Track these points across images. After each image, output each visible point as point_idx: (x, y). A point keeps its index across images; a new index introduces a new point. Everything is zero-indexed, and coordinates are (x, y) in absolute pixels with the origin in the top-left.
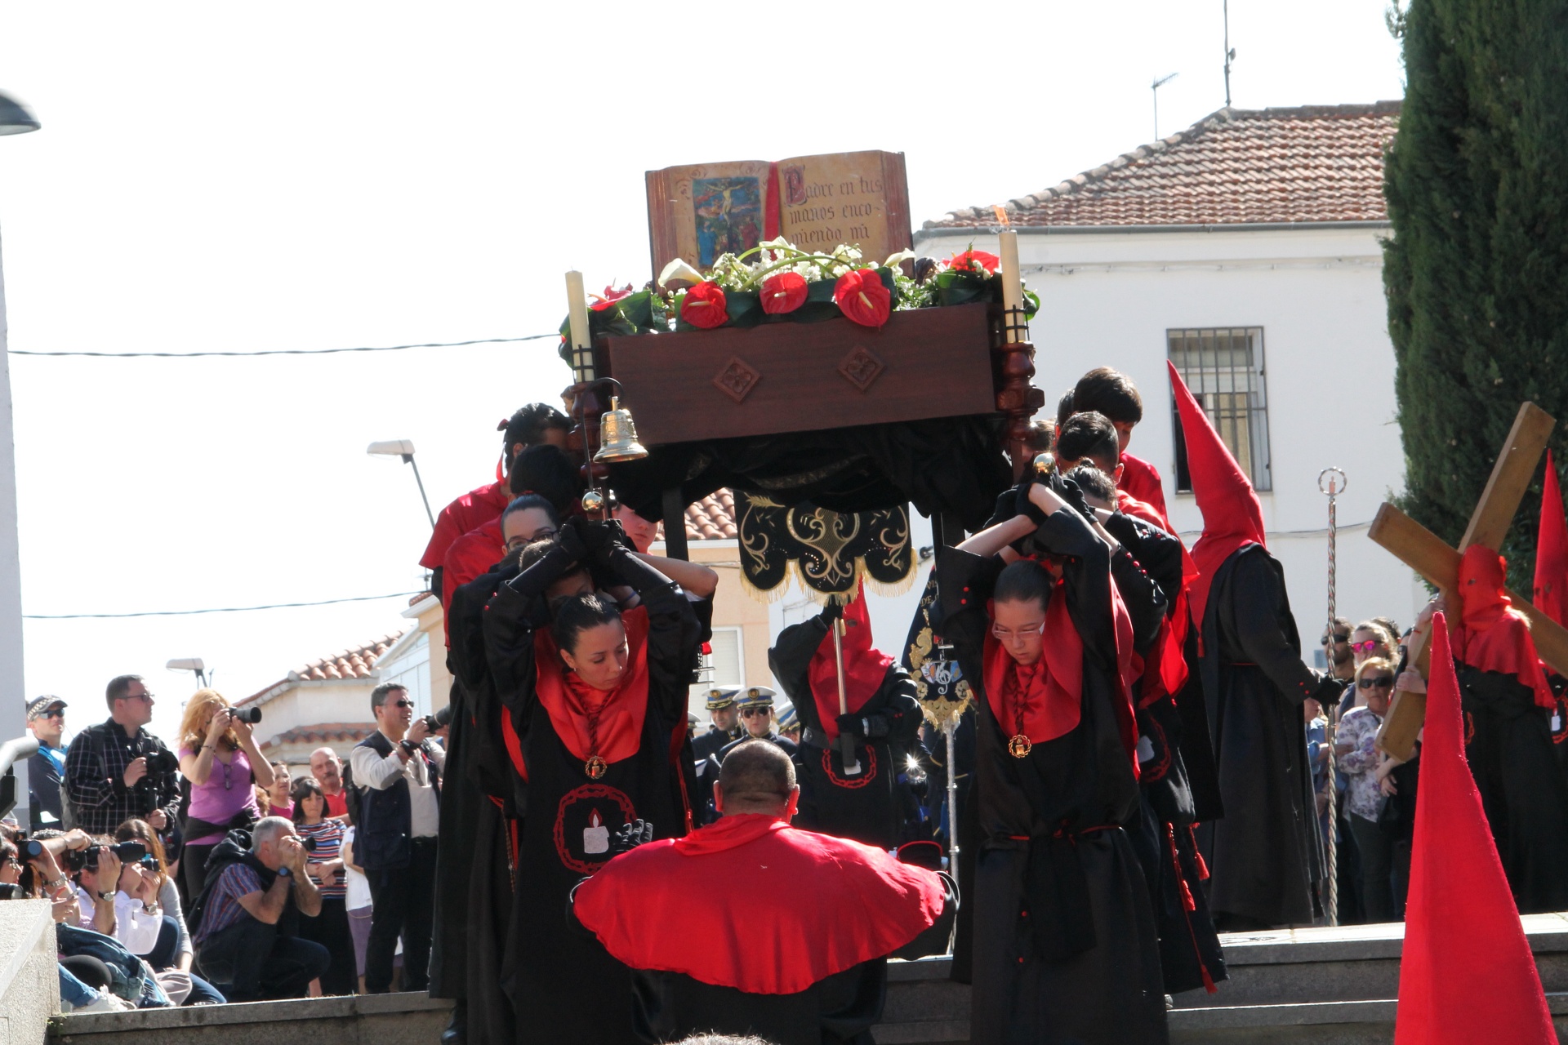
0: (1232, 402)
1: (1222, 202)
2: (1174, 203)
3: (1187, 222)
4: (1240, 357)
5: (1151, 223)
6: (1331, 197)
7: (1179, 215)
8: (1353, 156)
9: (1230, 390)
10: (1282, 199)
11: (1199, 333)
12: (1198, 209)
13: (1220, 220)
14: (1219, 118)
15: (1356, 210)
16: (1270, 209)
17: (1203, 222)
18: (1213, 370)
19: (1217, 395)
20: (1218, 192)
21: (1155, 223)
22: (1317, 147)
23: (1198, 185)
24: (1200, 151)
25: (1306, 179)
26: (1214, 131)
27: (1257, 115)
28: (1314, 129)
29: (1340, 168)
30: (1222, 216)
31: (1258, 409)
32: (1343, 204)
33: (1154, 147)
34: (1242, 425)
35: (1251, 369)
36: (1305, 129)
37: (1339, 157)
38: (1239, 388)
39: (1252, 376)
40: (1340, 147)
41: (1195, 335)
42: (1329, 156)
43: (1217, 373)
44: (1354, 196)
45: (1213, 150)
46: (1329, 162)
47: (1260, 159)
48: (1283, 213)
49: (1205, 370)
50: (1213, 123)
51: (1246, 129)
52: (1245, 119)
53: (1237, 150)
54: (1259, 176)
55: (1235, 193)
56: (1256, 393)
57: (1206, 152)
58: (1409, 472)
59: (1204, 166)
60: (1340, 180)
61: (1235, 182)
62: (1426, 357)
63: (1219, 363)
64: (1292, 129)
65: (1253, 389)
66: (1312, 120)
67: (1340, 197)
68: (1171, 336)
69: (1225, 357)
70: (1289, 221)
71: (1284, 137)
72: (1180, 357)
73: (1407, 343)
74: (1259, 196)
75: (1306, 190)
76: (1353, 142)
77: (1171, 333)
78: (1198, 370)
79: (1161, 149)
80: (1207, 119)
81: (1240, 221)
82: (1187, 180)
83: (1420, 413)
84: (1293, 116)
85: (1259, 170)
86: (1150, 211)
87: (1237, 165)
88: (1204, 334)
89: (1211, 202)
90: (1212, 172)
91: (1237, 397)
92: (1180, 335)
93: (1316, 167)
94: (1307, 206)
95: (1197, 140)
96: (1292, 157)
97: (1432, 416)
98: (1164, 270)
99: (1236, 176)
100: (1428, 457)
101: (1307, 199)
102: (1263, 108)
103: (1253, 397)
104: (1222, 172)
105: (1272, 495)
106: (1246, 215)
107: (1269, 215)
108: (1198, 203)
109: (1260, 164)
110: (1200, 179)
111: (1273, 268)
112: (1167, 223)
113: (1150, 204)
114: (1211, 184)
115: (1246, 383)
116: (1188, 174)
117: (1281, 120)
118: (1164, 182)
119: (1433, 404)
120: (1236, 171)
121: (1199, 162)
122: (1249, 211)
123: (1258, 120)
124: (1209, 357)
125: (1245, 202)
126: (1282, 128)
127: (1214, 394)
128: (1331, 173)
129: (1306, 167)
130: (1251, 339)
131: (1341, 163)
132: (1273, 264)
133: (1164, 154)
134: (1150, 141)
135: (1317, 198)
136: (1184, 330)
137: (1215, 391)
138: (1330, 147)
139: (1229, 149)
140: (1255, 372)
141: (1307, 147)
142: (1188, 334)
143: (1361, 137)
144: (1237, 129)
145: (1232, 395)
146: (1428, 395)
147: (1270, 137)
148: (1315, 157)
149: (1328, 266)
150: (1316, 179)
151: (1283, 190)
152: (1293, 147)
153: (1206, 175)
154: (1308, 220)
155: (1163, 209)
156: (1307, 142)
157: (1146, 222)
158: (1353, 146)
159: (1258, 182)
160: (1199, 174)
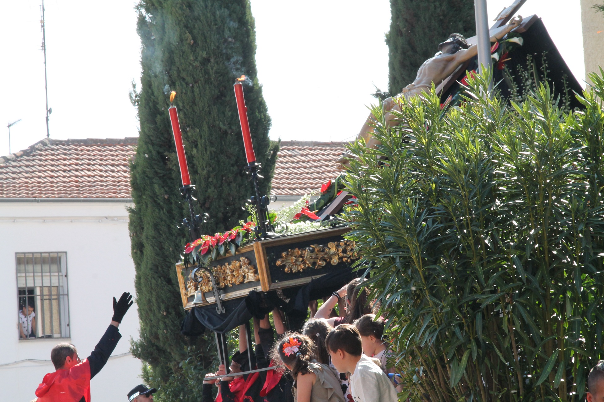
0: (50, 291)
1: (45, 187)
2: (20, 187)
3: (26, 197)
4: (54, 267)
5: (7, 197)
6: (102, 186)
7: (22, 193)
8: (113, 165)
9: (49, 285)
10: (77, 186)
11: (33, 255)
12: (32, 191)
13: (44, 196)
14: (43, 143)
15: (114, 193)
16: (70, 191)
17: (35, 197)
18: (40, 274)
19: (42, 287)
20: (43, 181)
21: (9, 197)
22: (94, 160)
23: (32, 178)
24: (33, 160)
25: (89, 176)
26: (41, 150)
27: (64, 143)
28: (93, 151)
29: (106, 171)
30: (45, 194)
31: (63, 295)
32: (108, 189)
33: (9, 158)
34: (54, 303)
35: (60, 274)
36: (88, 151)
37: (106, 165)
38: (54, 284)
39: (60, 278)
40: (106, 160)
41: (31, 256)
42: (100, 165)
43: (42, 276)
44: (113, 185)
45: (40, 160)
46: (101, 168)
47: (65, 165)
48: (77, 193)
49: (36, 274)
50: (40, 146)
51: (58, 150)
52: (57, 145)
53: (53, 160)
54: (64, 174)
55: (52, 182)
56: (62, 286)
57: (37, 161)
58: (141, 328)
59: (36, 168)
60: (106, 177)
61: (52, 177)
62: (151, 269)
63: (43, 271)
64: (82, 150)
65: (61, 284)
66: (92, 146)
67: (106, 186)
68: (18, 256)
69: (46, 267)
70: (80, 197)
71: (77, 154)
72: (22, 267)
73: (141, 262)
74: (65, 184)
75: (89, 182)
76: (113, 158)
77: (18, 254)
78: (32, 274)
79: (12, 158)
80: (37, 144)
81: (55, 197)
82: (26, 175)
83: (147, 298)
84: (82, 144)
85: (64, 171)
86: (7, 191)
87: (53, 168)
88: (35, 255)
89: (39, 187)
90: (40, 171)
91: (52, 288)
92: (22, 256)
93: (94, 170)
94: (90, 190)
95: (32, 154)
96: (81, 165)
97: (154, 300)
98: (14, 222)
99: (52, 174)
100: (151, 321)
101: (89, 186)
102: (66, 139)
103: (61, 288)
104: (45, 171)
105: (70, 340)
106: (58, 194)
107: (70, 194)
108: (32, 187)
109: (65, 168)
110: (34, 175)
111: (72, 222)
112: (16, 197)
113: (7, 187)
114: (39, 177)
115: (57, 281)
116: (27, 172)
117: (76, 146)
118: (14, 176)
119: (154, 293)
120: (52, 171)
121: (33, 166)
122: (47, 192)
123: (64, 145)
124: (38, 268)
125: (57, 187)
126: (76, 150)
127: (40, 287)
128: (101, 173)
129: (89, 170)
130: (60, 258)
131: (107, 168)
132: (72, 220)
133: (14, 161)
134: (7, 155)
135: (94, 186)
136: (24, 253)
137: (41, 285)
138: (101, 160)
139: (49, 159)
140: (62, 276)
141: (89, 160)
142: (27, 255)
143: (117, 156)
144: (52, 150)
145: (50, 287)
146: (152, 288)
147: (70, 154)
148: (93, 165)
149: (100, 221)
150: (94, 176)
151: (77, 182)
152: (82, 160)
153: (37, 173)
154: (90, 197)
155: (14, 190)
156: (89, 157)
157: (5, 196)
158: (113, 160)
159: (64, 177)
160: (33, 172)
